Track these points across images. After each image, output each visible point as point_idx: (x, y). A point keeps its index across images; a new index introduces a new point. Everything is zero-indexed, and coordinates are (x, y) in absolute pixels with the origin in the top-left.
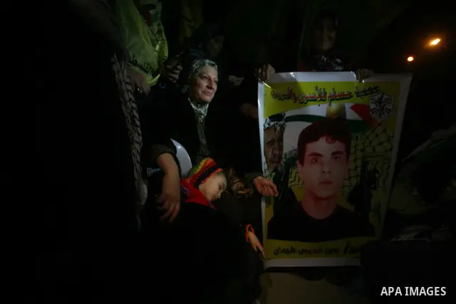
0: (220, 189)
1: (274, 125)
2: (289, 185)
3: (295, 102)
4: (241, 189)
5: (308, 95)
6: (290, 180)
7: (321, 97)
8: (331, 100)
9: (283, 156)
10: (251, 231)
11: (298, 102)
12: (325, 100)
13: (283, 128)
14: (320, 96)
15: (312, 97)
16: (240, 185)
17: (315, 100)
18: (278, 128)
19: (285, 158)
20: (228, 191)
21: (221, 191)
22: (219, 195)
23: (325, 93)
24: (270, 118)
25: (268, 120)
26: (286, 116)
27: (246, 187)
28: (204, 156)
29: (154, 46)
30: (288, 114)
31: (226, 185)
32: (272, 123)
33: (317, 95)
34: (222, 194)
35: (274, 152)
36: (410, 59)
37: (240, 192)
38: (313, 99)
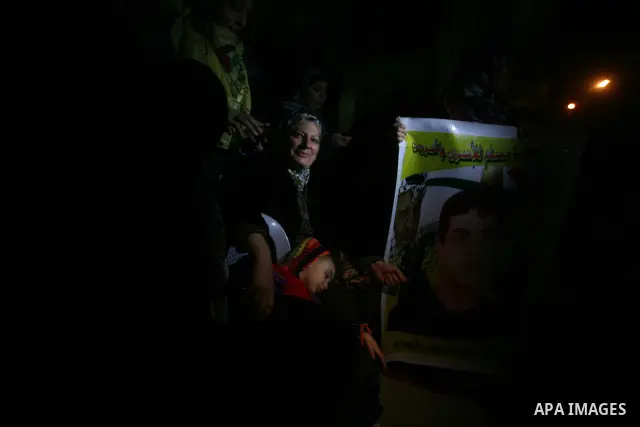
0: (327, 277)
1: (410, 190)
2: (422, 268)
3: (443, 161)
4: (354, 277)
5: (462, 153)
6: (426, 260)
7: (476, 157)
8: (488, 161)
9: (419, 230)
10: (367, 331)
11: (447, 160)
12: (480, 161)
13: (422, 193)
14: (475, 155)
15: (466, 156)
16: (354, 272)
17: (470, 160)
18: (416, 194)
19: (421, 233)
20: (337, 280)
21: (328, 280)
22: (326, 285)
23: (482, 152)
24: (407, 179)
25: (405, 182)
26: (429, 178)
27: (361, 274)
28: (307, 236)
29: (235, 96)
30: (432, 175)
31: (334, 271)
32: (408, 187)
33: (472, 154)
34: (329, 284)
35: (408, 225)
36: (571, 106)
37: (352, 281)
38: (467, 159)
